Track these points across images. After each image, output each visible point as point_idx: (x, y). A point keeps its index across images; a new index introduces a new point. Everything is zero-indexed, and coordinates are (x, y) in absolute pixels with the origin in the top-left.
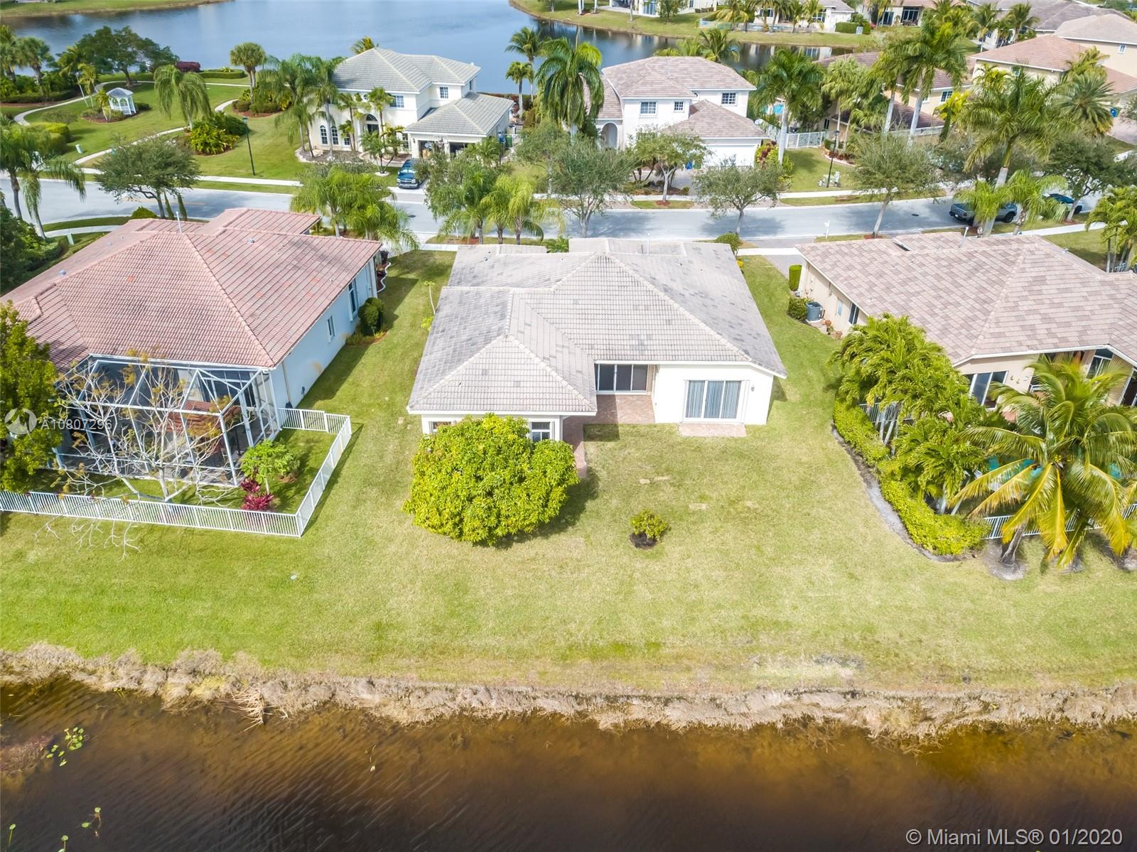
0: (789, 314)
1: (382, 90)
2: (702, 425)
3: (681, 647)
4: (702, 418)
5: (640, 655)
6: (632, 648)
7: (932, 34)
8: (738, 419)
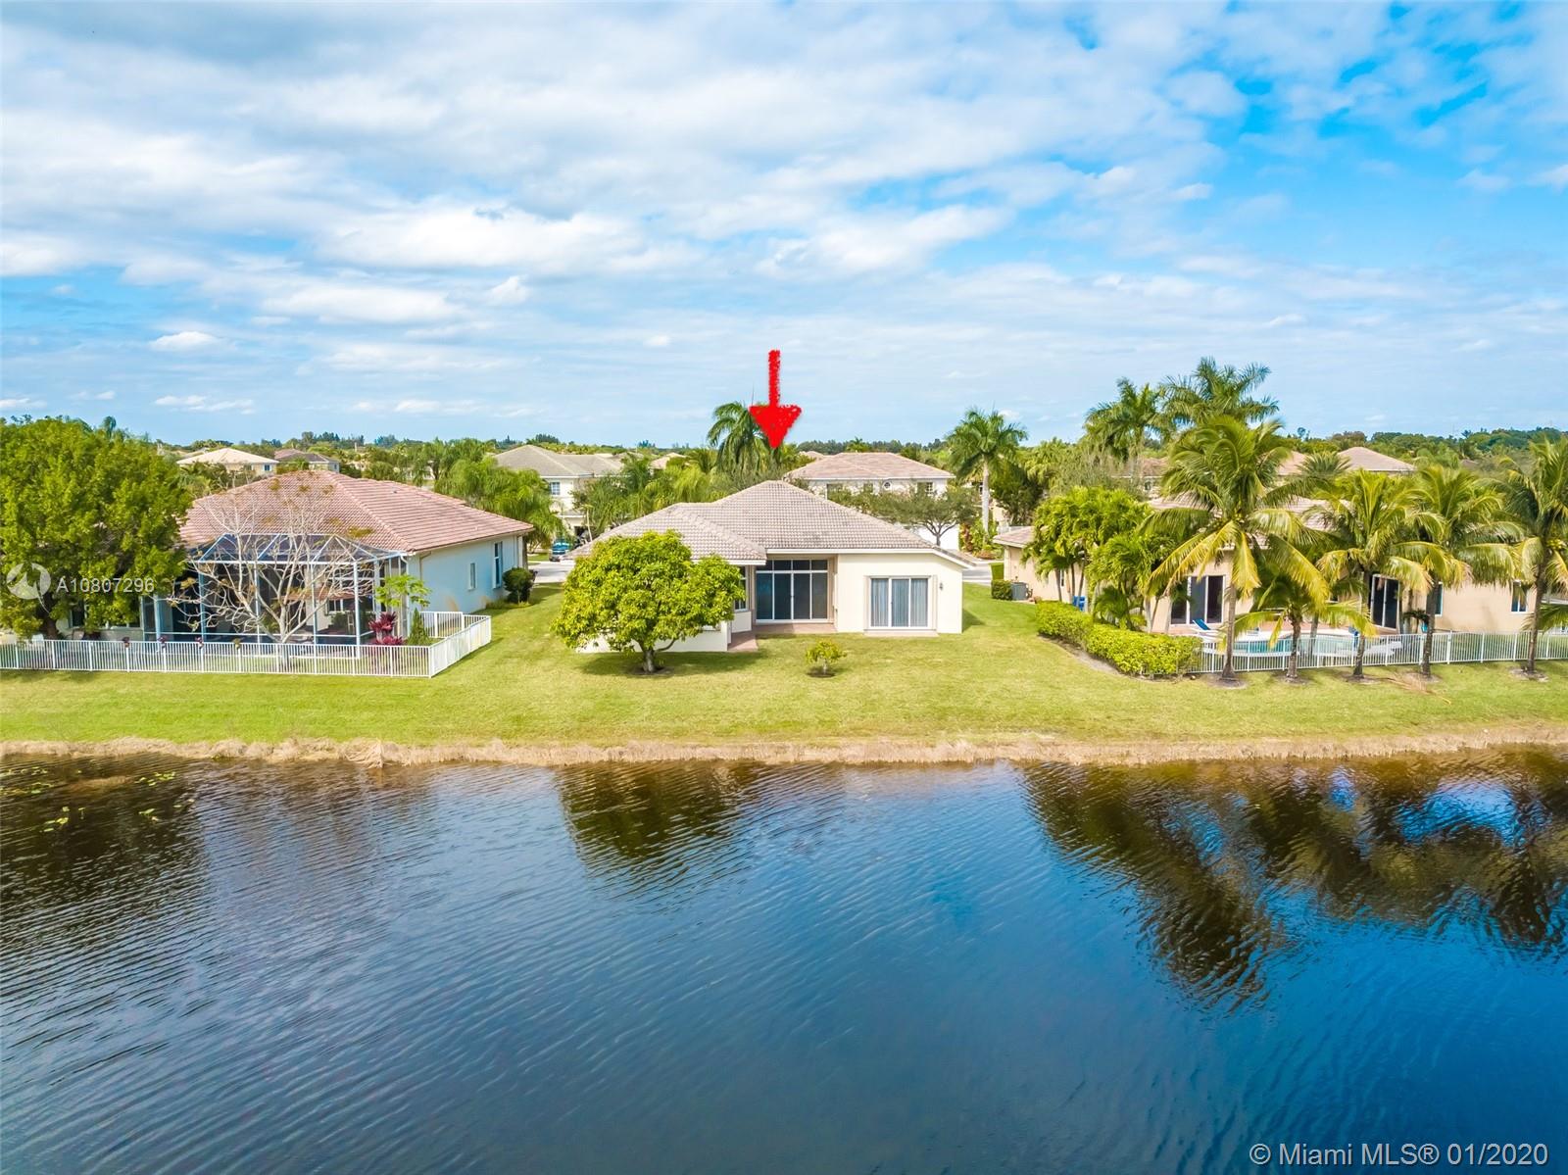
0: (993, 598)
2: (889, 631)
3: (858, 723)
4: (890, 627)
5: (813, 728)
6: (806, 725)
7: (1133, 396)
8: (929, 627)
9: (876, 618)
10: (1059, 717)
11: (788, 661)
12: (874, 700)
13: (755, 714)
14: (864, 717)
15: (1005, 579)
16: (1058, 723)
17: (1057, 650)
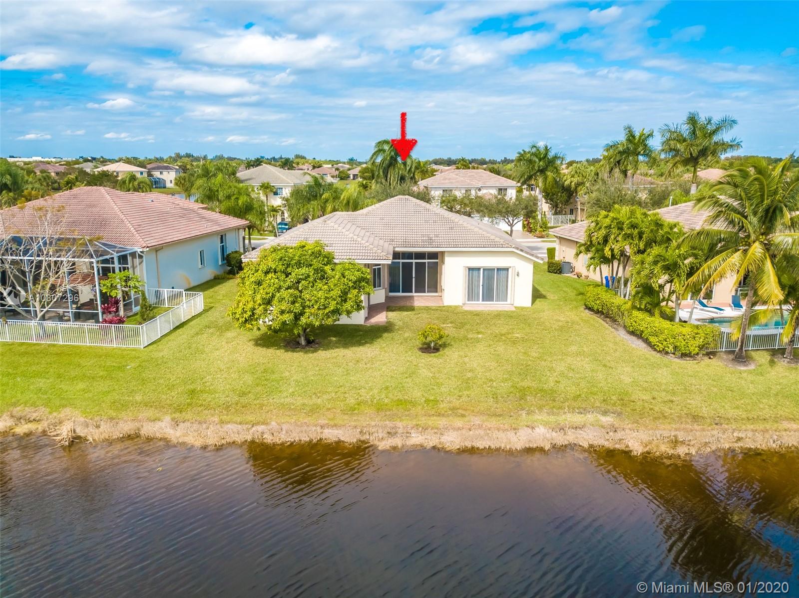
0: (549, 272)
1: (268, 184)
2: (480, 306)
3: (457, 403)
4: (480, 302)
5: (420, 407)
6: (413, 403)
7: (634, 137)
8: (509, 302)
9: (471, 295)
10: (614, 398)
11: (406, 335)
12: (469, 378)
13: (376, 391)
14: (460, 396)
15: (557, 259)
16: (614, 405)
17: (602, 325)
